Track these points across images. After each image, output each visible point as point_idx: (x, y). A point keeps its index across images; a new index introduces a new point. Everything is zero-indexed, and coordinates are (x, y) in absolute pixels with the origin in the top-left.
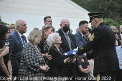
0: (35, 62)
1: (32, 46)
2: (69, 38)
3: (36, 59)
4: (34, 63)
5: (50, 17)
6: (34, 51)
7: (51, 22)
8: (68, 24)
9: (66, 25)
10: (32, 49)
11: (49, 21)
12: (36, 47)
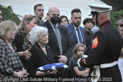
0: (6, 66)
1: (3, 44)
2: (58, 31)
3: (8, 62)
4: (5, 69)
5: (41, 5)
6: (6, 50)
7: (43, 10)
8: (58, 13)
9: (55, 15)
10: (3, 48)
11: (40, 10)
12: (10, 45)
